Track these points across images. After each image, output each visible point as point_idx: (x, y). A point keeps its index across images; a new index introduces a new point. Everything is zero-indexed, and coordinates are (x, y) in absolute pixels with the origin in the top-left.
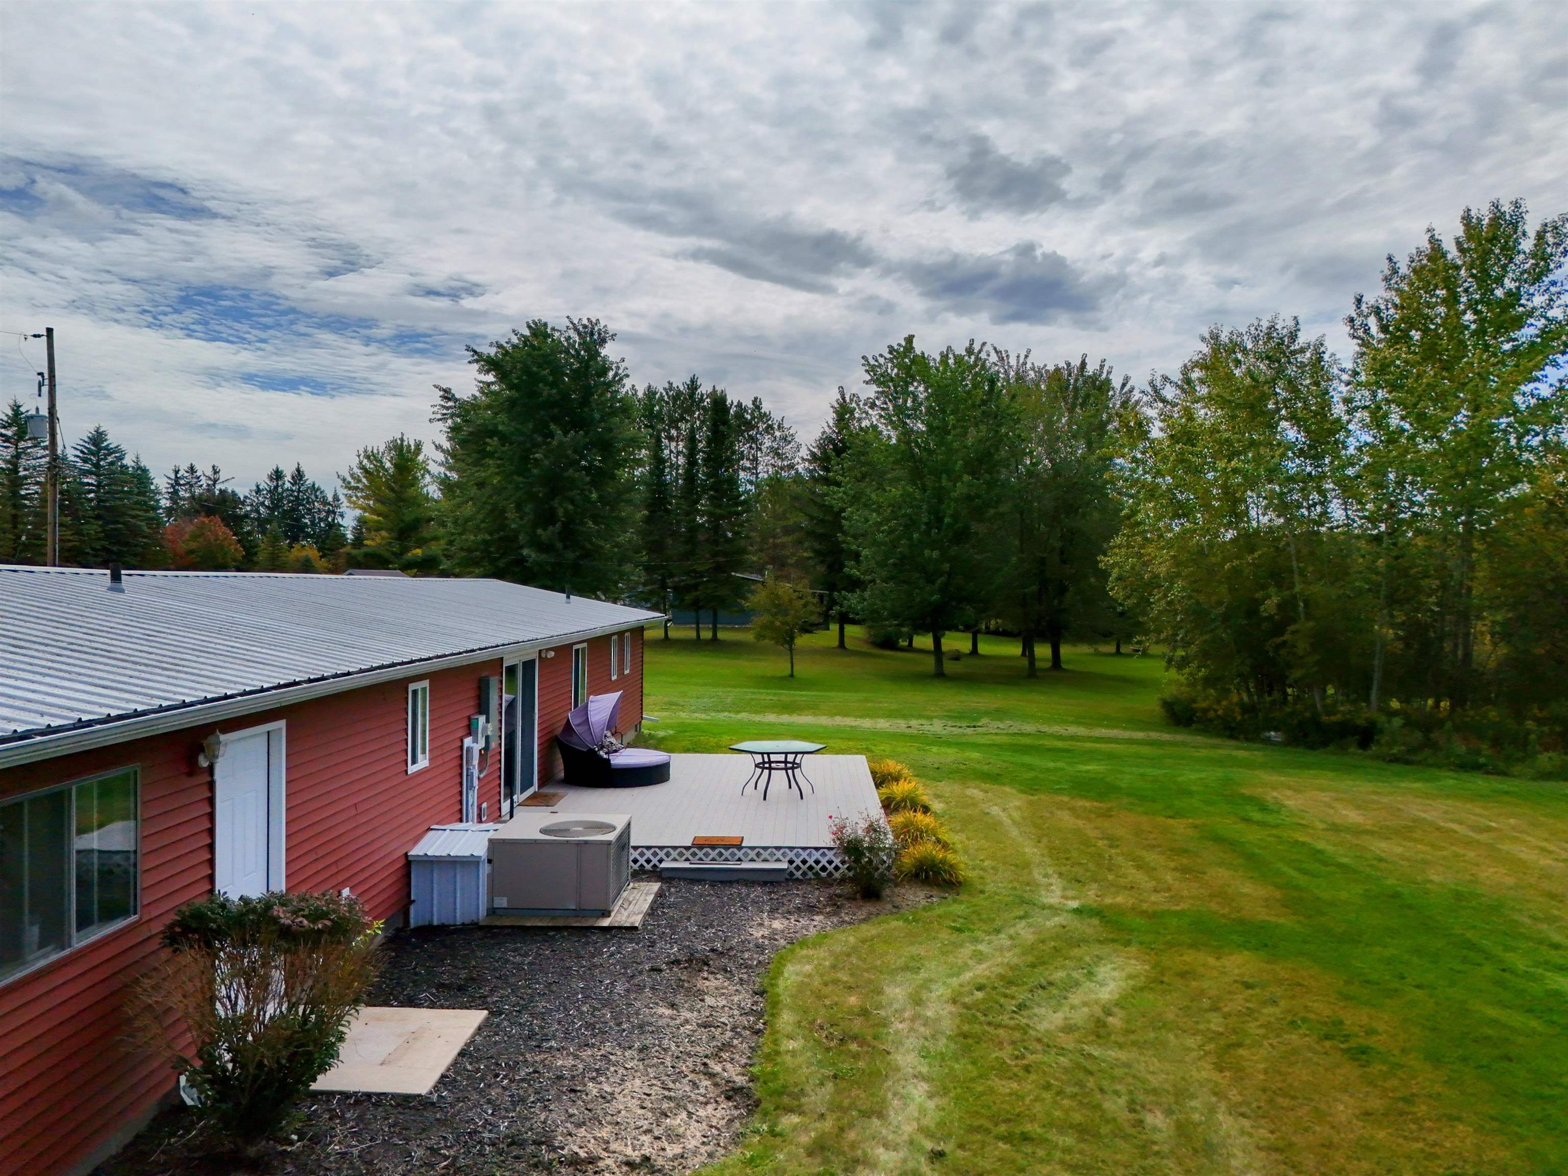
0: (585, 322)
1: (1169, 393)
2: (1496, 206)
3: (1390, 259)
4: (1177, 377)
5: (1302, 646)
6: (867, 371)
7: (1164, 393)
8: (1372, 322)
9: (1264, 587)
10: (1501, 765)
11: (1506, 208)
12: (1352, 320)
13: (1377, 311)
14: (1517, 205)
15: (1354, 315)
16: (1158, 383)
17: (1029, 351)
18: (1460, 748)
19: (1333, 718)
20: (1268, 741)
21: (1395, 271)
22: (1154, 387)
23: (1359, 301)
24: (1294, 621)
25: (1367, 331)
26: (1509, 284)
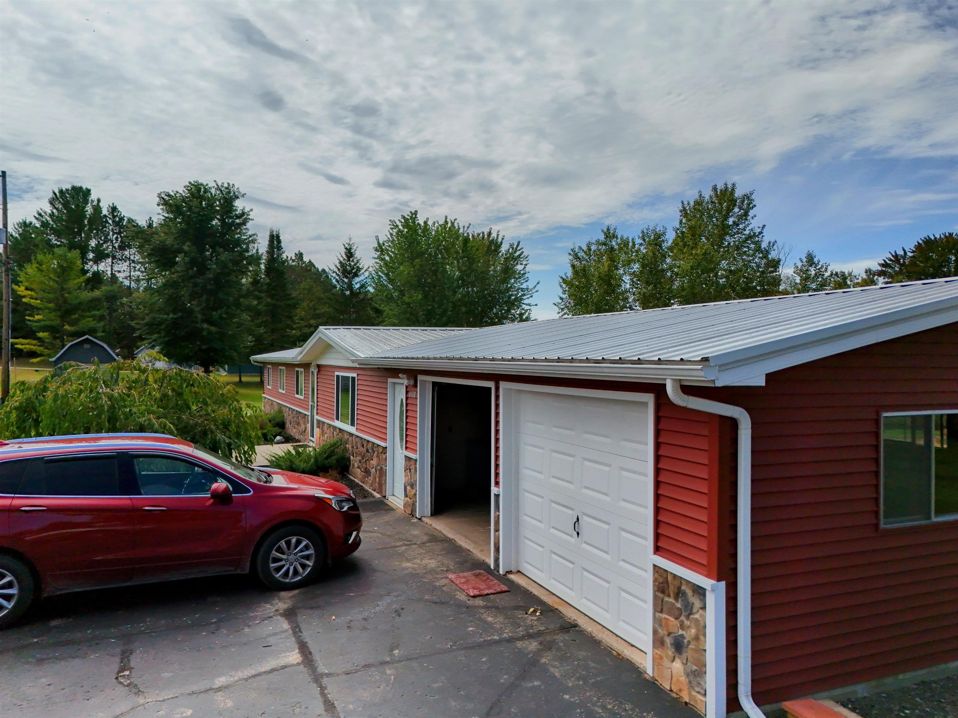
0: (226, 185)
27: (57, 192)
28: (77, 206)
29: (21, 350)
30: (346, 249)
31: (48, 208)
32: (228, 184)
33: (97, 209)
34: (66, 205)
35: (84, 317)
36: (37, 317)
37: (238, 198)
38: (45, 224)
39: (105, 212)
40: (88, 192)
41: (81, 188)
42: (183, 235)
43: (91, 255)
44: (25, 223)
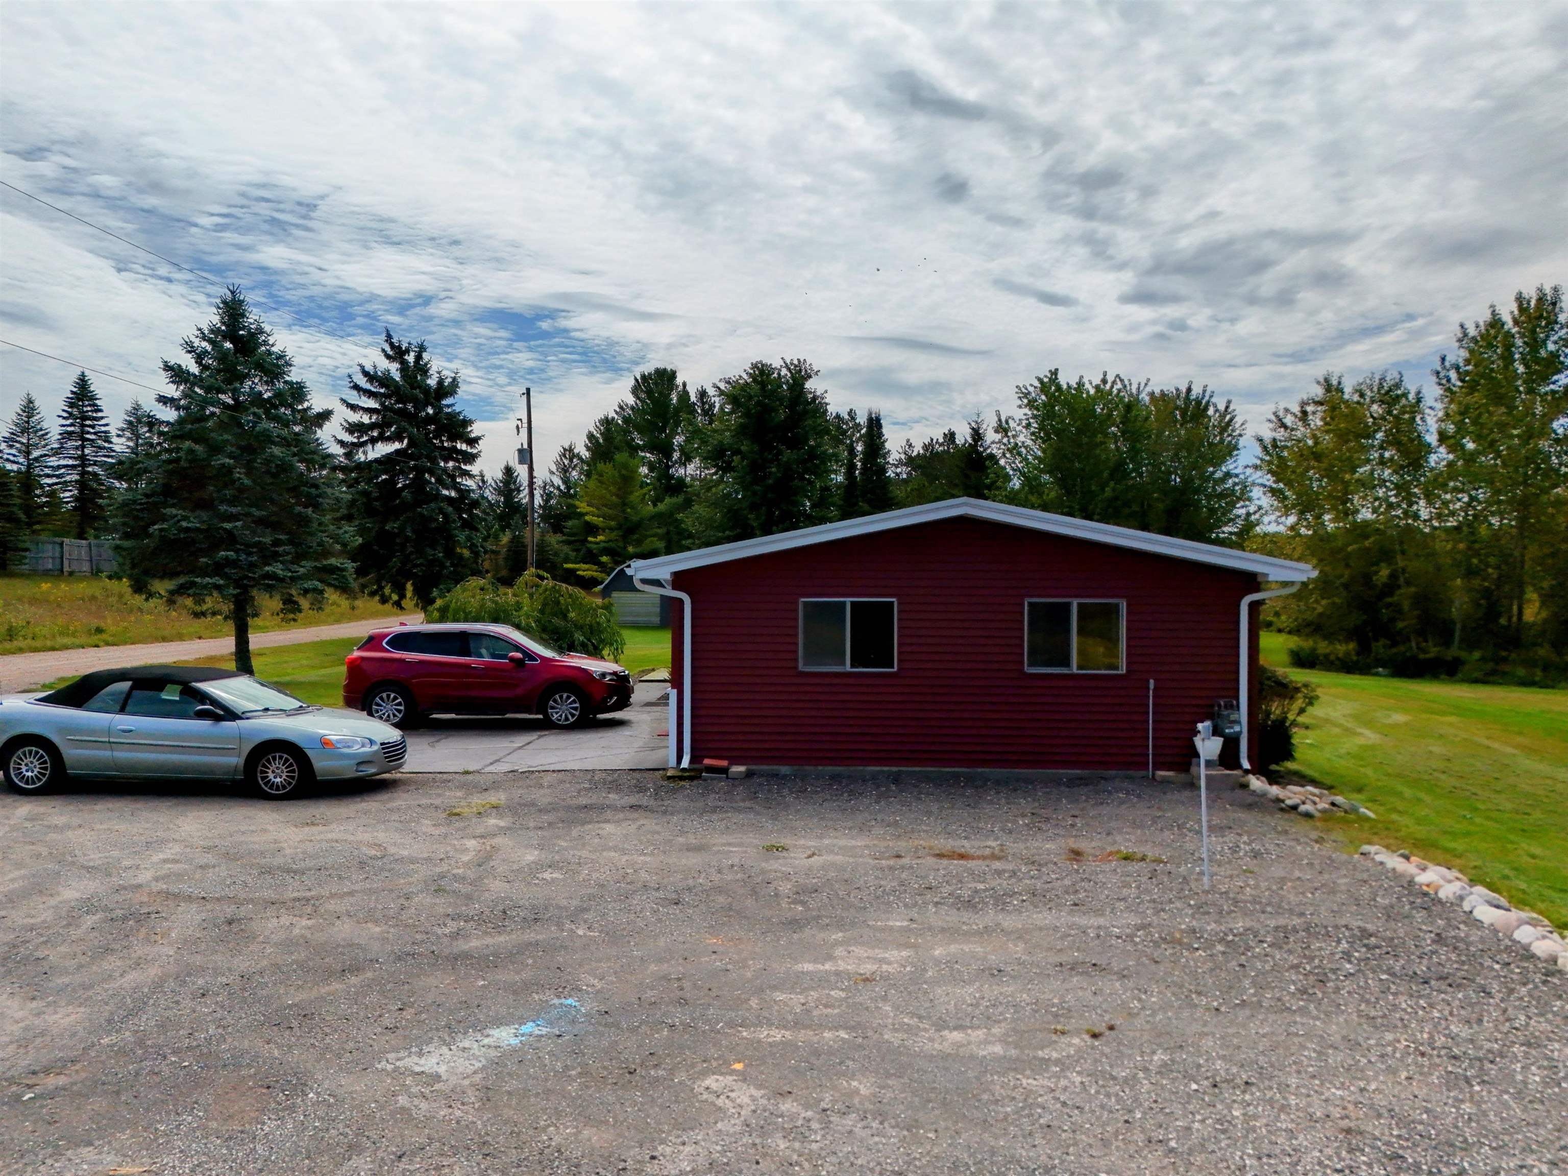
0: (796, 362)
1: (1289, 420)
2: (1540, 290)
3: (1462, 326)
4: (1296, 409)
5: (1406, 605)
6: (1020, 398)
7: (1285, 421)
8: (1453, 375)
9: (1377, 564)
10: (1549, 682)
11: (1548, 290)
12: (1438, 373)
13: (1457, 368)
14: (1555, 289)
15: (1439, 369)
16: (1281, 414)
17: (1148, 380)
18: (1521, 672)
19: (1427, 656)
20: (1377, 674)
21: (1465, 335)
22: (1277, 416)
23: (1443, 359)
24: (1399, 587)
25: (1449, 380)
26: (1551, 347)
27: (639, 377)
28: (660, 394)
29: (582, 577)
30: (973, 429)
31: (631, 400)
32: (799, 360)
33: (685, 395)
34: (649, 393)
35: (646, 537)
36: (600, 538)
37: (810, 377)
38: (626, 420)
39: (693, 398)
40: (673, 375)
41: (665, 370)
42: (742, 431)
43: (676, 456)
44: (607, 418)
